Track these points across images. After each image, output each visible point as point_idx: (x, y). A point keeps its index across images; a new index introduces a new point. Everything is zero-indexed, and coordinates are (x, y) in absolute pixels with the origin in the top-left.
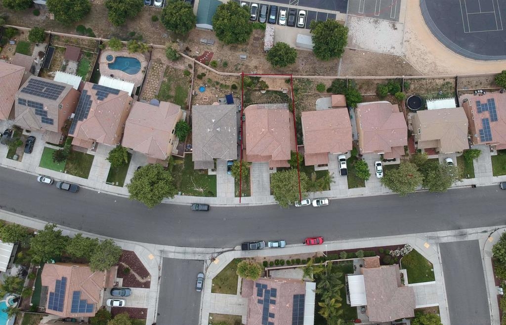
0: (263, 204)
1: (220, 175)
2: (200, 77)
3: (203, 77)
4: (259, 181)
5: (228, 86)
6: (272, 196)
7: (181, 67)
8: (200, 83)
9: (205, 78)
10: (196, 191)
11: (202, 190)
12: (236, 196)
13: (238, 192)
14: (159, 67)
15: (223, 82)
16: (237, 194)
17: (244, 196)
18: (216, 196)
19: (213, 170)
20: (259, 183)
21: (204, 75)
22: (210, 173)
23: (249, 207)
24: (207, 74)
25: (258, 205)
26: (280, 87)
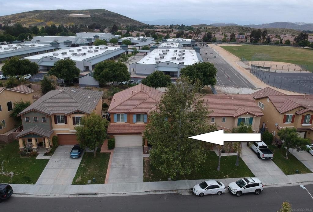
4: (123, 165)
6: (147, 183)
12: (74, 183)
13: (80, 178)
16: (76, 181)
20: (123, 168)
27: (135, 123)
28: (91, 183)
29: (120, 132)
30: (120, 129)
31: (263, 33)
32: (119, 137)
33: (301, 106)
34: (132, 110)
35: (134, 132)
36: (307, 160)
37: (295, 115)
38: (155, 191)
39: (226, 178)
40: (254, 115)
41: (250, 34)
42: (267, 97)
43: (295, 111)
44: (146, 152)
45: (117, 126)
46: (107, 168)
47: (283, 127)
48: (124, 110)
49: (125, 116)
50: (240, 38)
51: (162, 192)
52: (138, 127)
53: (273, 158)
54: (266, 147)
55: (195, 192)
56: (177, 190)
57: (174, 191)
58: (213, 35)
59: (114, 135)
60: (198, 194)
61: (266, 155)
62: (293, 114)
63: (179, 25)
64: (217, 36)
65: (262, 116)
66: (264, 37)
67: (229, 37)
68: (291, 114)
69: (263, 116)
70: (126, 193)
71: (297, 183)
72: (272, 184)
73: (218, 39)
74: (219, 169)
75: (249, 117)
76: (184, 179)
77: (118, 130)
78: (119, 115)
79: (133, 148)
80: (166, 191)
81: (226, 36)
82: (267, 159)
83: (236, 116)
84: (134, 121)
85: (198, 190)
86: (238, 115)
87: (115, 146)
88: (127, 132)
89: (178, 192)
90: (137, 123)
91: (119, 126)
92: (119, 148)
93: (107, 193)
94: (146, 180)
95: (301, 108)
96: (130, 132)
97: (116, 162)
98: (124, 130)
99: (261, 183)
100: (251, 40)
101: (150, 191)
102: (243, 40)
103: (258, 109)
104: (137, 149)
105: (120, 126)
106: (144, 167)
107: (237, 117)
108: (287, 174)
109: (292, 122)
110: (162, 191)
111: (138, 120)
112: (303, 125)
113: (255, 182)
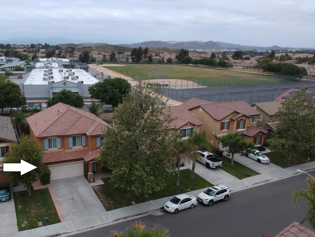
27: (71, 148)
28: (44, 225)
29: (57, 161)
30: (55, 157)
31: (144, 51)
32: (55, 167)
33: (235, 112)
34: (67, 133)
35: (73, 158)
36: (249, 163)
37: (230, 122)
38: (125, 218)
39: (188, 192)
40: (194, 125)
41: (130, 53)
42: (199, 107)
43: (230, 117)
44: (92, 180)
45: (50, 154)
46: (54, 205)
47: (221, 135)
48: (57, 133)
49: (59, 141)
50: (121, 57)
51: (134, 217)
52: (76, 152)
53: (222, 166)
54: (212, 156)
55: (168, 210)
56: (147, 212)
57: (145, 213)
58: (90, 54)
59: (48, 166)
60: (173, 211)
61: (216, 164)
62: (228, 121)
63: (42, 45)
64: (95, 56)
65: (200, 125)
66: (145, 56)
67: (109, 57)
68: (226, 121)
69: (202, 125)
70: (93, 227)
71: (253, 184)
72: (233, 190)
73: (97, 59)
74: (178, 184)
75: (190, 128)
76: (148, 200)
77: (52, 159)
78: (50, 140)
79: (73, 178)
80: (137, 215)
81: (104, 56)
82: (217, 168)
83: (179, 127)
84: (71, 144)
85: (172, 207)
86: (180, 126)
87: (51, 180)
88: (65, 159)
89: (150, 213)
90: (74, 148)
91: (52, 154)
92: (55, 181)
93: (71, 231)
94: (108, 209)
95: (235, 114)
96: (69, 159)
97: (61, 197)
98: (61, 158)
99: (227, 188)
100: (133, 59)
101: (120, 219)
102: (124, 60)
103: (195, 119)
104: (78, 179)
105: (54, 154)
106: (98, 196)
107: (179, 129)
108: (240, 179)
109: (228, 129)
110: (132, 216)
111: (74, 144)
112: (239, 130)
113: (223, 188)
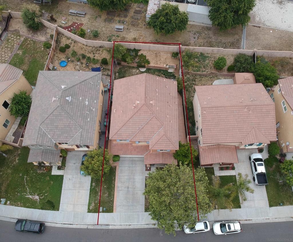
0: (131, 227)
1: (70, 176)
2: (63, 50)
3: (67, 50)
4: (128, 188)
5: (98, 60)
6: (148, 213)
7: (41, 38)
8: (63, 57)
9: (69, 52)
10: (28, 198)
11: (37, 197)
12: (90, 211)
13: (93, 204)
14: (15, 40)
15: (91, 56)
16: (91, 208)
17: (103, 212)
18: (58, 210)
19: (59, 168)
20: (128, 191)
21: (68, 47)
22: (55, 172)
23: (108, 231)
24: (72, 46)
25: (123, 227)
26: (164, 63)
27: (137, 144)
30: (123, 150)
34: (134, 138)
35: (137, 154)
38: (153, 224)
44: (148, 168)
45: (120, 146)
46: (114, 191)
48: (126, 136)
52: (141, 148)
71: (275, 218)
77: (121, 152)
88: (130, 154)
90: (140, 144)
92: (124, 159)
97: (122, 182)
98: (127, 152)
104: (140, 161)
105: (123, 146)
